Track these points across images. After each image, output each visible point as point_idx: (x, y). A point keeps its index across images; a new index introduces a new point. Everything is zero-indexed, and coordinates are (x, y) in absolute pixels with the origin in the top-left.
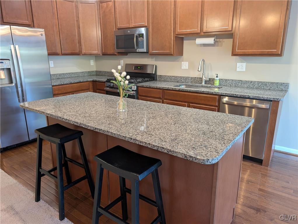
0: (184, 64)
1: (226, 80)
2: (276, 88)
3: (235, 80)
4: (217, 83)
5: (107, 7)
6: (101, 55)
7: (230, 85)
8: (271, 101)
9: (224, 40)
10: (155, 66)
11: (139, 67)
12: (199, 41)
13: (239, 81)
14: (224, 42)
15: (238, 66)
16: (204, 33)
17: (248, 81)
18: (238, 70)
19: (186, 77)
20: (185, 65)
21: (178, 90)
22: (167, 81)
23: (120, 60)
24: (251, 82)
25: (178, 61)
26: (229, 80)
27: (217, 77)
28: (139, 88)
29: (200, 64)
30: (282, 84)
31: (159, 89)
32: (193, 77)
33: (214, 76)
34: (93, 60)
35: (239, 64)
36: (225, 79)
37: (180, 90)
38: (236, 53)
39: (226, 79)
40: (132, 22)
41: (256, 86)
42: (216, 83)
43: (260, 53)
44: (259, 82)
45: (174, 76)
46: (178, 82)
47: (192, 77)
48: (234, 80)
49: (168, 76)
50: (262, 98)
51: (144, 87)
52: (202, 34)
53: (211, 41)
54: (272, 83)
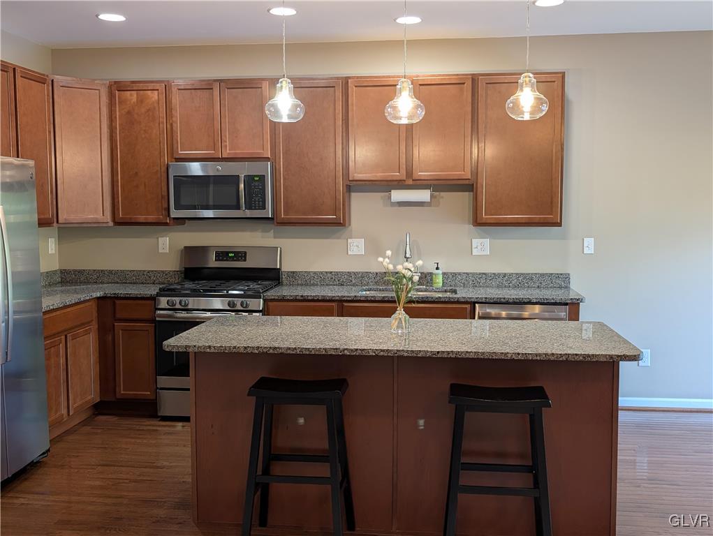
0: (355, 244)
1: (454, 275)
2: (549, 284)
3: (473, 274)
4: (439, 281)
5: (141, 101)
6: (111, 224)
7: (464, 284)
8: (566, 304)
9: (442, 194)
10: (279, 249)
11: (230, 255)
12: (398, 195)
13: (480, 274)
14: (442, 197)
15: (474, 246)
16: (413, 180)
17: (499, 274)
18: (475, 252)
19: (363, 273)
20: (357, 246)
21: (380, 299)
22: (314, 285)
23: (158, 238)
24: (505, 275)
25: (339, 238)
26: (460, 274)
27: (437, 268)
28: (270, 303)
29: (408, 243)
30: (558, 276)
31: (331, 300)
32: (380, 273)
33: (432, 269)
34: (53, 240)
35: (476, 242)
36: (451, 273)
37: (386, 299)
38: (484, 221)
39: (454, 273)
40: (226, 146)
41: (514, 282)
42: (437, 281)
43: (527, 221)
44: (518, 274)
45: (331, 272)
46: (342, 285)
47: (377, 271)
48: (471, 273)
49: (315, 273)
50: (553, 301)
51: (288, 300)
52: (410, 182)
53: (424, 195)
54: (542, 275)
